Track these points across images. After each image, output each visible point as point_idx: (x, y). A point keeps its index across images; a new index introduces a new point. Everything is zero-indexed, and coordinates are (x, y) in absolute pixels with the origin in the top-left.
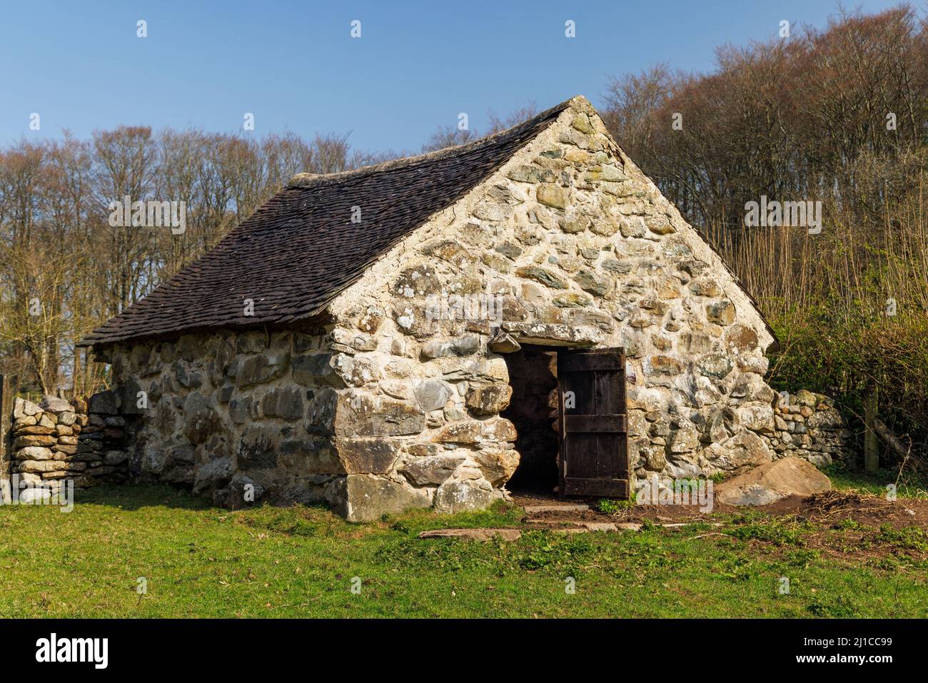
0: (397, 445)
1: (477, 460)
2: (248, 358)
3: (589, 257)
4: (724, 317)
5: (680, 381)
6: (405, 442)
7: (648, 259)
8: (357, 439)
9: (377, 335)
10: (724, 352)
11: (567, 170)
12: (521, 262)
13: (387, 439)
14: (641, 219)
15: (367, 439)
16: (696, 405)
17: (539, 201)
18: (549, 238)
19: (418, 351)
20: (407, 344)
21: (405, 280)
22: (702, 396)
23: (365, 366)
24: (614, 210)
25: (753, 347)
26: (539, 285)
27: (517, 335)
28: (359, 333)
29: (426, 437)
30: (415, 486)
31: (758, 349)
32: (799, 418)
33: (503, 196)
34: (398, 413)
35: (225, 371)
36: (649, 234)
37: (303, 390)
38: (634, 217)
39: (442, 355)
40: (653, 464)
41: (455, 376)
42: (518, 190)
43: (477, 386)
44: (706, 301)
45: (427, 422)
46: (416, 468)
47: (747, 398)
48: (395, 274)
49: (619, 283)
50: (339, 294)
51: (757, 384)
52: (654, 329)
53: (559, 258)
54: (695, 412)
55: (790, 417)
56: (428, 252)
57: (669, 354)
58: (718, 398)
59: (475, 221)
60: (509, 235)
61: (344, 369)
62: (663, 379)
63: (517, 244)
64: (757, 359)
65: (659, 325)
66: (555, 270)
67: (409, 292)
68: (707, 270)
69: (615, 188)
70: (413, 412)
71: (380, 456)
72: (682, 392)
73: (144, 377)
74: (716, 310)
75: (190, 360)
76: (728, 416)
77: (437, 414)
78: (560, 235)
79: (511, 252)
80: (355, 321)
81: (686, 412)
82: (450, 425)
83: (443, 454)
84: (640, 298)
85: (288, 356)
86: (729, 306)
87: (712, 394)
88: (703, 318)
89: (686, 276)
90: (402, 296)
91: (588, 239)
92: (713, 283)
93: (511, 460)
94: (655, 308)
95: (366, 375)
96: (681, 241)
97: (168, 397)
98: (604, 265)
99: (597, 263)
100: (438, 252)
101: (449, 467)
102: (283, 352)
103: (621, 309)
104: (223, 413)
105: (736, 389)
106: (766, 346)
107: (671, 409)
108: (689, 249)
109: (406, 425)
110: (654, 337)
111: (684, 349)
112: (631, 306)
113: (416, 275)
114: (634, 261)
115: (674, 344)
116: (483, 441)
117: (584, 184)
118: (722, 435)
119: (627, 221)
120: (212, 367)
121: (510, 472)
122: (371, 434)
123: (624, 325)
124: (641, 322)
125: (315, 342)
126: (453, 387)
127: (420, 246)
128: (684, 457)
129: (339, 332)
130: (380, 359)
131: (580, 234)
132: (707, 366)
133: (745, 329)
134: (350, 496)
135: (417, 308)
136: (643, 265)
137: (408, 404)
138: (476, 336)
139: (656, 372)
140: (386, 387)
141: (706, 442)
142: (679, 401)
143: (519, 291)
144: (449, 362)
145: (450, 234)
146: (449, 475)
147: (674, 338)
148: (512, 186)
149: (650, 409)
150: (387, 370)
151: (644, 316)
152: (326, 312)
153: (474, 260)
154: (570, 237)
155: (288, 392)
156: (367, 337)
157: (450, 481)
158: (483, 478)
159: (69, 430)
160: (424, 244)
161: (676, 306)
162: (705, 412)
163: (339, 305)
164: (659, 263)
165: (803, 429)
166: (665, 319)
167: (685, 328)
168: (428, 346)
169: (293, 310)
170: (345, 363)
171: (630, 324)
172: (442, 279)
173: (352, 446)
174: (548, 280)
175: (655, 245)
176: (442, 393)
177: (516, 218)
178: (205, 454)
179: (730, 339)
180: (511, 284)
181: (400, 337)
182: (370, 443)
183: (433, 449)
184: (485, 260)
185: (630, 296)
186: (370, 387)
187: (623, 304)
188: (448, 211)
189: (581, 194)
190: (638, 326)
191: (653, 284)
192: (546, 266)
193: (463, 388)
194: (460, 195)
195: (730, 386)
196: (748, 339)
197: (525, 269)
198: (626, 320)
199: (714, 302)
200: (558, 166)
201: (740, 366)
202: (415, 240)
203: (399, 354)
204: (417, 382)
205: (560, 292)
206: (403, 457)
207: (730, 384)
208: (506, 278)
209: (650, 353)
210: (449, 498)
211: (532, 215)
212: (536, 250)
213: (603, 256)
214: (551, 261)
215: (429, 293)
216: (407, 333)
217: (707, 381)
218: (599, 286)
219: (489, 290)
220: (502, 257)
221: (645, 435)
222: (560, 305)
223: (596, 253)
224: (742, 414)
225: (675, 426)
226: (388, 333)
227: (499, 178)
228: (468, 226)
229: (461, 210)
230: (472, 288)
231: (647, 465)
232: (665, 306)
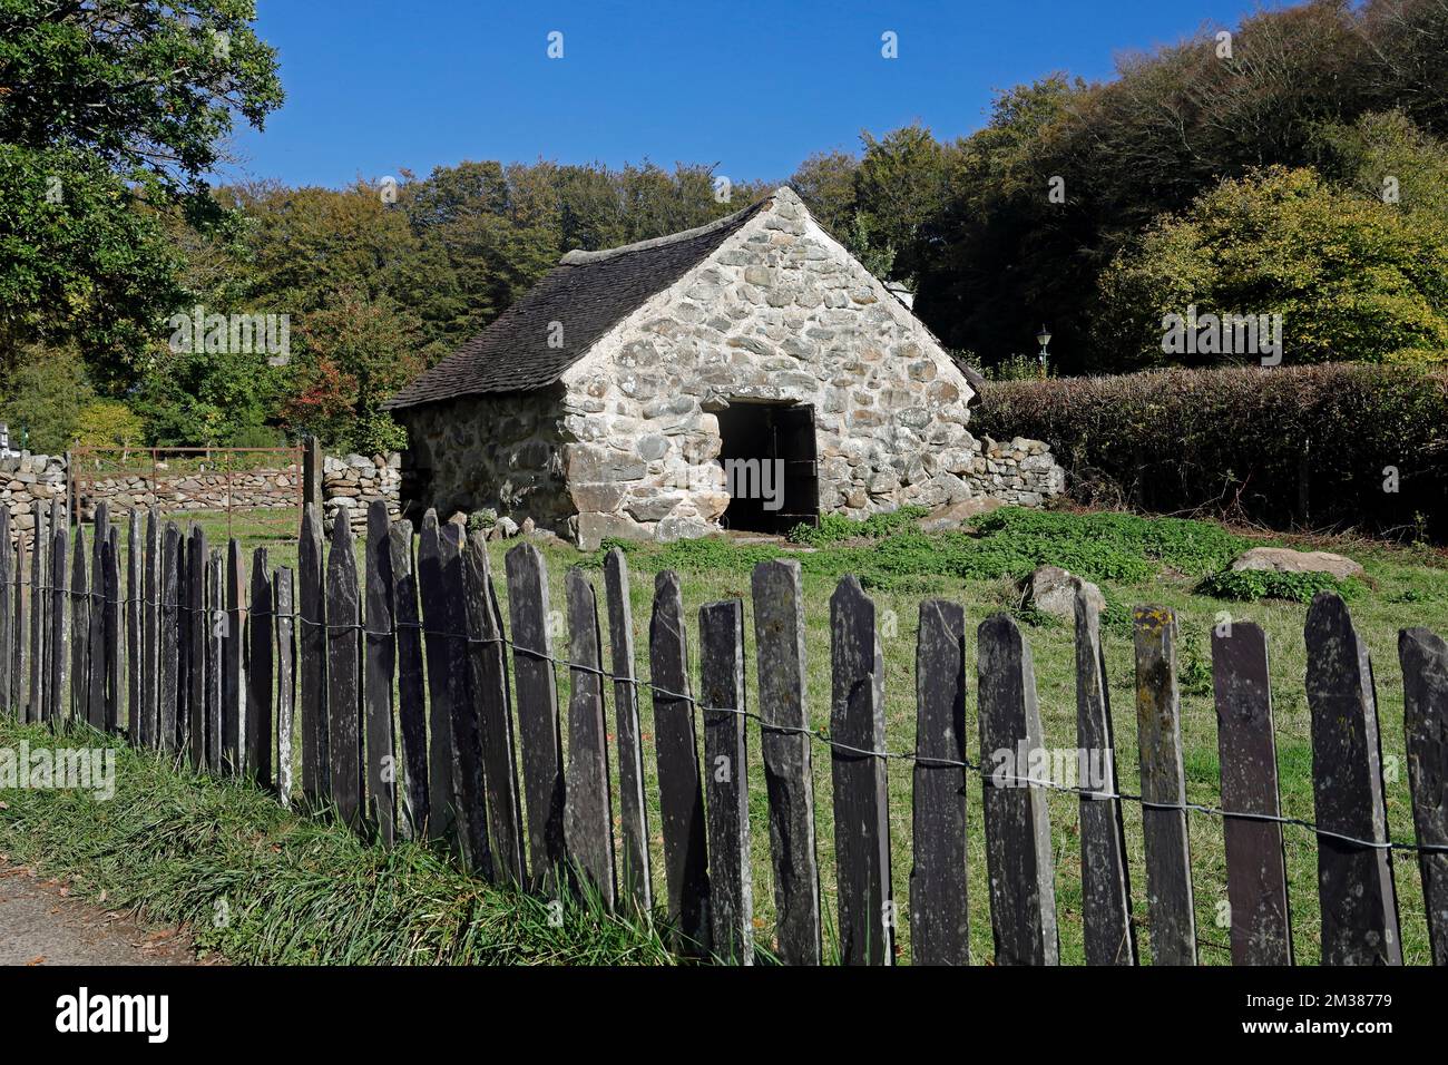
0: (623, 488)
1: (693, 500)
2: (507, 420)
3: (795, 325)
4: (924, 375)
5: (879, 431)
6: (630, 485)
7: (851, 326)
8: (588, 484)
9: (604, 399)
10: (925, 406)
11: (773, 252)
12: (731, 334)
13: (614, 484)
14: (844, 292)
15: (597, 484)
16: (895, 450)
17: (747, 280)
18: (757, 312)
19: (640, 411)
20: (631, 406)
21: (628, 352)
22: (902, 444)
23: (594, 424)
24: (819, 285)
25: (954, 401)
26: (748, 353)
27: (728, 396)
28: (589, 398)
29: (648, 481)
30: (639, 521)
31: (960, 402)
32: (1011, 462)
33: (713, 277)
34: (621, 463)
35: (490, 431)
36: (852, 304)
37: (547, 446)
38: (837, 290)
39: (662, 413)
40: (853, 502)
41: (673, 431)
42: (728, 272)
43: (691, 439)
44: (907, 361)
45: (648, 469)
46: (638, 506)
47: (946, 445)
48: (618, 348)
49: (823, 348)
50: (570, 366)
51: (958, 431)
52: (857, 387)
53: (767, 329)
54: (895, 458)
55: (1002, 461)
56: (646, 328)
57: (870, 408)
58: (917, 445)
59: (688, 300)
60: (720, 310)
61: (576, 427)
62: (864, 428)
63: (727, 318)
64: (960, 410)
65: (861, 383)
66: (763, 339)
67: (631, 362)
68: (908, 333)
69: (819, 266)
70: (637, 462)
71: (608, 498)
72: (883, 441)
73: (430, 437)
74: (916, 368)
75: (465, 422)
76: (927, 460)
77: (658, 463)
78: (767, 309)
79: (722, 325)
80: (585, 388)
81: (885, 458)
82: (669, 472)
83: (663, 495)
84: (844, 361)
85: (536, 418)
86: (930, 365)
87: (912, 441)
88: (905, 376)
89: (888, 339)
90: (625, 366)
91: (794, 310)
92: (914, 346)
93: (721, 500)
94: (857, 368)
95: (595, 432)
96: (883, 309)
97: (449, 454)
98: (809, 333)
99: (802, 333)
100: (655, 328)
101: (668, 506)
102: (531, 414)
103: (825, 371)
104: (490, 465)
105: (936, 437)
106: (967, 400)
107: (872, 456)
108: (890, 316)
109: (630, 472)
110: (856, 393)
111: (885, 404)
112: (834, 367)
113: (636, 348)
114: (837, 328)
115: (876, 400)
117: (789, 263)
118: (921, 477)
119: (831, 295)
120: (480, 427)
121: (722, 510)
122: (600, 480)
123: (827, 384)
124: (844, 382)
125: (554, 408)
126: (671, 440)
127: (639, 324)
128: (884, 496)
129: (571, 398)
130: (610, 418)
131: (786, 307)
132: (908, 418)
133: (946, 384)
134: (581, 529)
135: (638, 375)
136: (846, 332)
137: (633, 453)
138: (690, 397)
139: (858, 424)
140: (613, 441)
141: (905, 483)
142: (880, 448)
143: (730, 358)
144: (668, 419)
145: (667, 312)
146: (667, 513)
147: (875, 394)
148: (722, 269)
149: (852, 456)
150: (614, 427)
151: (847, 376)
152: (559, 381)
153: (687, 334)
154: (776, 310)
155: (536, 447)
156: (596, 400)
157: (669, 517)
158: (698, 515)
159: (370, 483)
160: (643, 322)
161: (877, 367)
162: (905, 457)
163: (569, 376)
164: (861, 330)
165: (1014, 471)
166: (868, 378)
167: (887, 385)
168: (647, 406)
169: (538, 379)
170: (574, 423)
171: (833, 383)
172: (660, 350)
173: (582, 489)
174: (756, 348)
175: (857, 313)
176: (662, 444)
177: (726, 297)
178: (478, 499)
179: (930, 394)
180: (723, 352)
181: (624, 401)
182: (600, 487)
183: (654, 492)
184: (699, 333)
185: (833, 359)
186: (599, 442)
187: (826, 366)
188: (664, 293)
189: (786, 272)
190: (840, 385)
191: (856, 348)
192: (754, 336)
193: (680, 440)
194: (675, 279)
195: (930, 434)
196: (950, 393)
197: (734, 339)
198: (830, 380)
199: (916, 361)
200: (765, 250)
201: (941, 417)
202: (636, 319)
203: (623, 414)
204: (640, 437)
205: (768, 357)
206: (627, 498)
207: (930, 433)
208: (717, 348)
209: (852, 408)
210: (667, 531)
211: (741, 293)
212: (745, 323)
213: (808, 325)
214: (759, 331)
215: (648, 363)
216: (630, 396)
217: (907, 431)
218: (806, 351)
219: (702, 358)
220: (713, 330)
221: (847, 478)
222: (767, 368)
223: (802, 323)
224: (943, 459)
225: (875, 470)
226: (613, 397)
227: (710, 263)
228: (683, 305)
229: (676, 292)
230: (686, 358)
231: (847, 504)
232: (866, 367)
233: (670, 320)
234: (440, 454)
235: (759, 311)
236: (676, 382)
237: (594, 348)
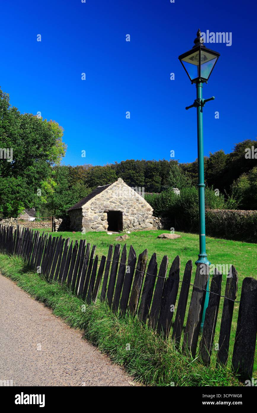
1: (102, 226)
3: (121, 199)
4: (144, 207)
5: (135, 216)
6: (92, 224)
7: (131, 199)
10: (144, 212)
12: (110, 200)
13: (89, 223)
15: (86, 223)
18: (114, 197)
21: (92, 203)
22: (139, 218)
23: (87, 214)
25: (150, 211)
26: (113, 203)
27: (109, 210)
29: (95, 223)
30: (93, 229)
31: (151, 211)
34: (90, 220)
35: (76, 215)
42: (109, 191)
43: (103, 217)
44: (141, 205)
45: (95, 221)
46: (93, 227)
47: (148, 218)
49: (126, 203)
50: (83, 205)
51: (151, 216)
52: (132, 209)
53: (116, 200)
54: (138, 220)
56: (96, 200)
57: (134, 212)
60: (108, 197)
62: (133, 215)
66: (115, 201)
67: (93, 205)
68: (141, 200)
71: (88, 225)
72: (136, 217)
76: (144, 221)
77: (97, 220)
79: (108, 199)
80: (85, 209)
82: (99, 222)
83: (97, 225)
85: (80, 213)
86: (145, 205)
87: (141, 218)
88: (140, 207)
89: (137, 201)
92: (142, 202)
93: (107, 226)
95: (87, 215)
96: (137, 196)
101: (98, 227)
103: (126, 206)
105: (146, 217)
106: (152, 211)
109: (92, 222)
111: (137, 211)
112: (128, 206)
113: (94, 203)
114: (128, 199)
116: (103, 224)
118: (143, 223)
121: (107, 228)
126: (99, 217)
128: (136, 226)
129: (83, 210)
130: (89, 213)
132: (141, 214)
133: (148, 208)
135: (94, 207)
136: (130, 200)
137: (93, 219)
138: (103, 210)
139: (132, 214)
140: (90, 217)
141: (140, 224)
142: (135, 219)
143: (109, 204)
144: (99, 214)
145: (99, 197)
148: (108, 191)
149: (130, 220)
150: (90, 215)
151: (130, 207)
153: (102, 200)
156: (87, 211)
158: (103, 228)
159: (61, 222)
161: (135, 205)
162: (140, 220)
163: (83, 207)
164: (133, 200)
167: (137, 208)
168: (95, 212)
169: (80, 207)
170: (83, 214)
171: (127, 208)
172: (98, 203)
173: (84, 224)
174: (114, 203)
175: (132, 197)
176: (97, 217)
177: (109, 195)
179: (145, 210)
183: (96, 225)
184: (104, 200)
185: (128, 204)
186: (87, 217)
188: (99, 194)
190: (129, 208)
191: (132, 203)
192: (114, 201)
193: (101, 217)
196: (149, 210)
199: (143, 205)
201: (147, 214)
202: (94, 198)
203: (91, 213)
204: (94, 216)
205: (116, 204)
206: (91, 226)
207: (145, 216)
208: (107, 203)
209: (130, 212)
210: (98, 230)
211: (112, 194)
212: (112, 199)
213: (123, 199)
214: (115, 200)
215: (96, 205)
216: (92, 210)
217: (141, 216)
218: (123, 203)
219: (105, 204)
220: (107, 200)
221: (129, 223)
222: (116, 206)
223: (122, 199)
224: (147, 220)
225: (134, 222)
226: (90, 210)
227: (106, 190)
228: (102, 196)
229: (101, 194)
230: (102, 204)
231: (129, 227)
232: (133, 206)
233: (99, 199)
236: (100, 208)
237: (87, 203)
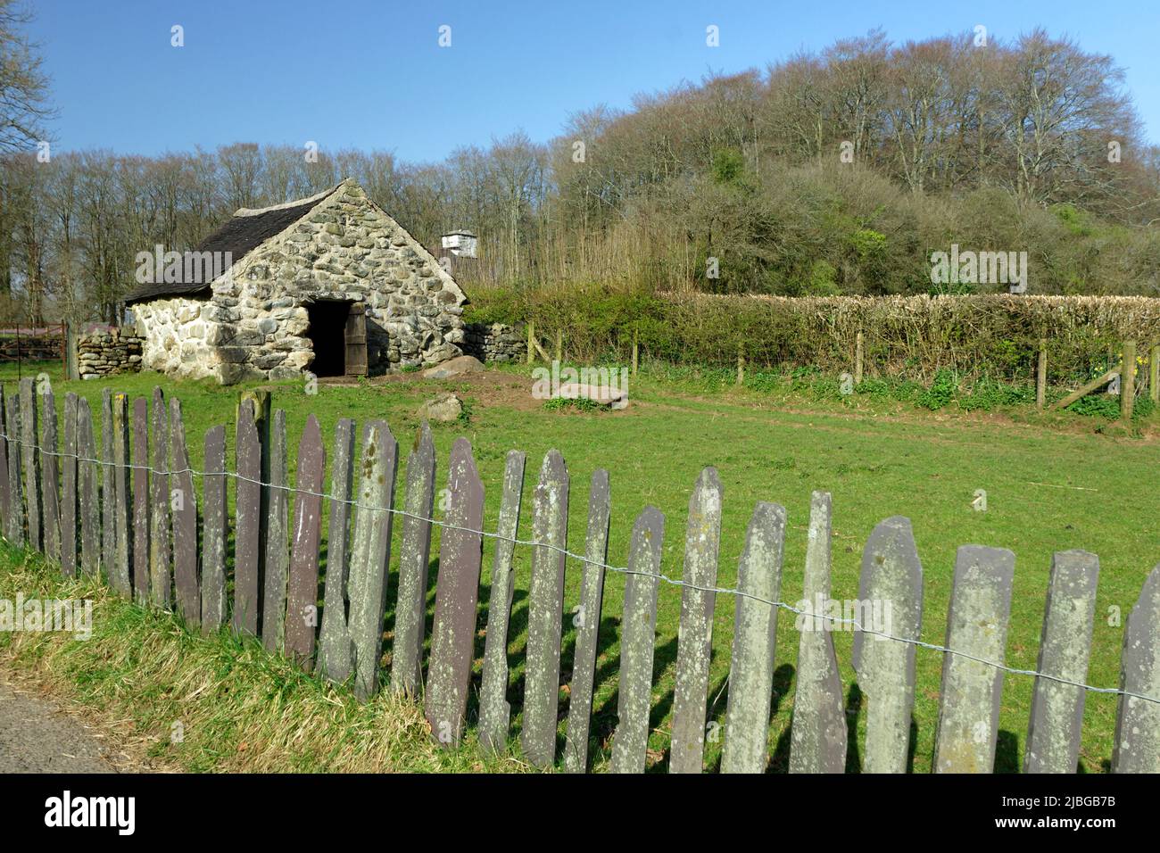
0: (249, 350)
1: (292, 357)
2: (184, 309)
4: (437, 287)
5: (406, 319)
6: (254, 348)
7: (391, 259)
8: (227, 347)
9: (239, 299)
10: (436, 305)
11: (343, 215)
12: (317, 262)
13: (244, 347)
14: (387, 238)
16: (417, 331)
17: (328, 231)
18: (333, 249)
19: (262, 306)
20: (256, 302)
21: (253, 271)
22: (422, 327)
23: (231, 313)
25: (453, 302)
26: (327, 273)
27: (313, 297)
28: (229, 297)
29: (267, 346)
30: (260, 368)
31: (456, 303)
33: (306, 229)
34: (252, 336)
36: (392, 247)
37: (205, 324)
38: (382, 238)
39: (273, 307)
40: (390, 359)
41: (280, 317)
42: (315, 226)
43: (291, 322)
44: (426, 280)
45: (267, 339)
46: (259, 360)
47: (449, 327)
48: (247, 268)
49: (375, 271)
51: (456, 320)
52: (395, 294)
54: (417, 334)
56: (264, 258)
57: (403, 306)
58: (431, 327)
59: (289, 242)
60: (311, 249)
61: (220, 314)
62: (399, 318)
63: (314, 253)
64: (457, 307)
65: (398, 292)
66: (337, 265)
67: (254, 277)
68: (425, 264)
69: (371, 224)
70: (260, 335)
71: (240, 355)
74: (432, 284)
75: (163, 310)
76: (437, 336)
77: (272, 336)
78: (340, 248)
79: (312, 257)
80: (226, 291)
81: (411, 334)
82: (279, 341)
83: (276, 354)
84: (386, 279)
85: (199, 308)
86: (440, 282)
87: (428, 326)
88: (424, 289)
89: (413, 267)
90: (251, 279)
91: (355, 249)
92: (430, 270)
93: (309, 357)
94: (395, 283)
95: (233, 317)
96: (410, 249)
98: (365, 262)
99: (361, 261)
100: (269, 258)
101: (278, 360)
102: (197, 306)
103: (375, 284)
104: (175, 335)
105: (443, 323)
106: (461, 301)
108: (414, 254)
109: (256, 341)
110: (394, 298)
111: (412, 304)
112: (382, 282)
113: (258, 268)
115: (406, 301)
117: (354, 222)
118: (433, 345)
119: (378, 240)
121: (309, 363)
122: (235, 345)
123: (376, 292)
124: (387, 291)
126: (279, 322)
127: (260, 255)
128: (410, 356)
129: (217, 297)
130: (242, 309)
131: (351, 247)
132: (426, 311)
133: (448, 293)
135: (259, 285)
136: (389, 262)
137: (257, 330)
138: (290, 298)
139: (395, 315)
140: (245, 323)
141: (423, 348)
142: (408, 330)
143: (318, 276)
144: (277, 311)
145: (276, 249)
146: (277, 365)
148: (311, 224)
150: (244, 314)
151: (388, 287)
152: (210, 287)
153: (291, 261)
154: (346, 249)
155: (199, 325)
156: (233, 299)
157: (278, 367)
158: (296, 365)
160: (262, 254)
161: (409, 282)
162: (423, 334)
164: (398, 261)
165: (492, 342)
166: (402, 289)
167: (413, 293)
168: (265, 303)
170: (220, 311)
171: (379, 291)
172: (272, 271)
173: (224, 350)
174: (333, 270)
175: (396, 252)
176: (274, 325)
177: (314, 241)
178: (171, 355)
179: (439, 298)
180: (312, 272)
181: (251, 299)
182: (235, 349)
183: (271, 352)
184: (297, 261)
185: (381, 278)
186: (235, 323)
187: (376, 282)
188: (275, 237)
189: (353, 228)
190: (385, 293)
191: (395, 272)
192: (332, 264)
193: (285, 323)
194: (282, 230)
195: (439, 321)
196: (450, 298)
197: (321, 266)
198: (377, 289)
199: (431, 279)
200: (338, 214)
201: (445, 311)
202: (257, 252)
203: (251, 307)
204: (261, 321)
205: (340, 276)
206: (254, 356)
208: (308, 269)
209: (392, 305)
210: (276, 375)
211: (324, 239)
212: (327, 256)
213: (364, 257)
214: (335, 261)
215: (265, 278)
216: (255, 297)
217: (425, 319)
218: (364, 273)
219: (299, 276)
220: (306, 259)
221: (388, 346)
222: (339, 282)
223: (360, 256)
224: (447, 336)
226: (244, 297)
227: (302, 221)
228: (287, 245)
229: (282, 237)
230: (289, 275)
232: (402, 282)
233: (277, 253)
234: (151, 329)
235: (335, 251)
236: (284, 289)
